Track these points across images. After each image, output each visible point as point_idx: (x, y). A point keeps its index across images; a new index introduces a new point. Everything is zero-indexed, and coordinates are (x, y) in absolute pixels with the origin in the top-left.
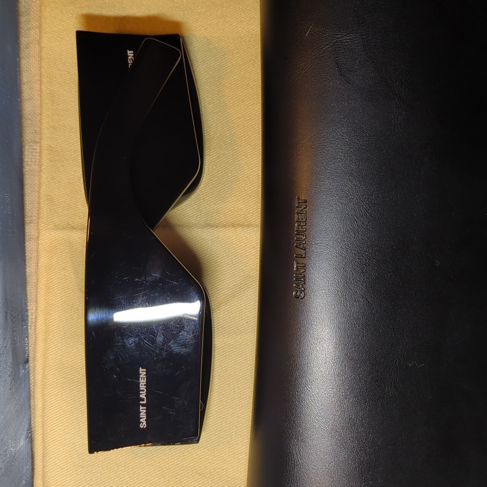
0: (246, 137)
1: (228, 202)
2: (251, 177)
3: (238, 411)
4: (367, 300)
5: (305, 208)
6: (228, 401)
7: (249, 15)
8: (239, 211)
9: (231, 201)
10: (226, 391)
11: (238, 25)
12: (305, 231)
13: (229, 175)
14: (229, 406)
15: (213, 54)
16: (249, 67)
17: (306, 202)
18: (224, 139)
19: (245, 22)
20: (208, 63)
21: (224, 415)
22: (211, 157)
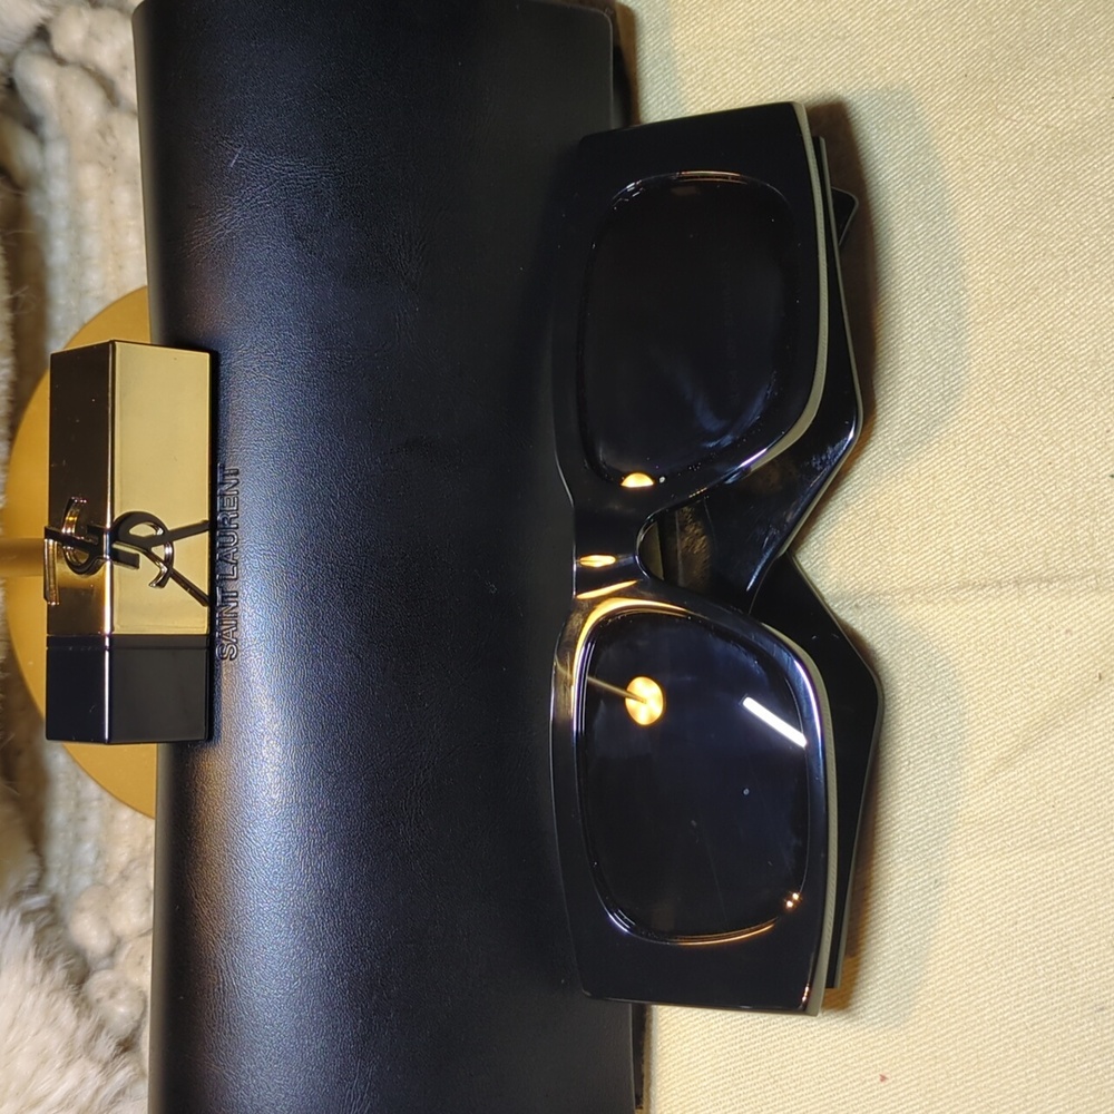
0: (1045, 370)
1: (1008, 525)
2: (1057, 462)
3: (1045, 1020)
4: (358, 657)
5: (235, 485)
6: (1021, 995)
7: (1045, 88)
8: (1033, 546)
9: (1016, 524)
10: (1015, 972)
11: (1023, 117)
12: (237, 528)
13: (1011, 462)
14: (1023, 1007)
15: (974, 191)
16: (1048, 209)
17: (237, 473)
18: (999, 381)
19: (1036, 107)
20: (963, 213)
21: (1011, 1029)
22: (971, 423)
